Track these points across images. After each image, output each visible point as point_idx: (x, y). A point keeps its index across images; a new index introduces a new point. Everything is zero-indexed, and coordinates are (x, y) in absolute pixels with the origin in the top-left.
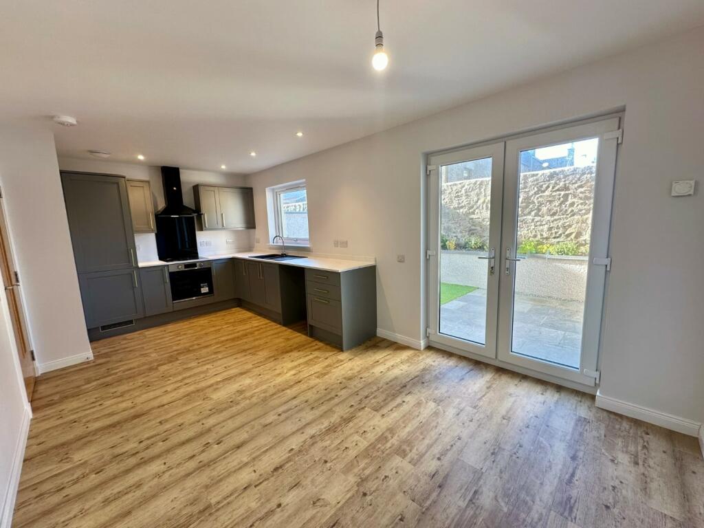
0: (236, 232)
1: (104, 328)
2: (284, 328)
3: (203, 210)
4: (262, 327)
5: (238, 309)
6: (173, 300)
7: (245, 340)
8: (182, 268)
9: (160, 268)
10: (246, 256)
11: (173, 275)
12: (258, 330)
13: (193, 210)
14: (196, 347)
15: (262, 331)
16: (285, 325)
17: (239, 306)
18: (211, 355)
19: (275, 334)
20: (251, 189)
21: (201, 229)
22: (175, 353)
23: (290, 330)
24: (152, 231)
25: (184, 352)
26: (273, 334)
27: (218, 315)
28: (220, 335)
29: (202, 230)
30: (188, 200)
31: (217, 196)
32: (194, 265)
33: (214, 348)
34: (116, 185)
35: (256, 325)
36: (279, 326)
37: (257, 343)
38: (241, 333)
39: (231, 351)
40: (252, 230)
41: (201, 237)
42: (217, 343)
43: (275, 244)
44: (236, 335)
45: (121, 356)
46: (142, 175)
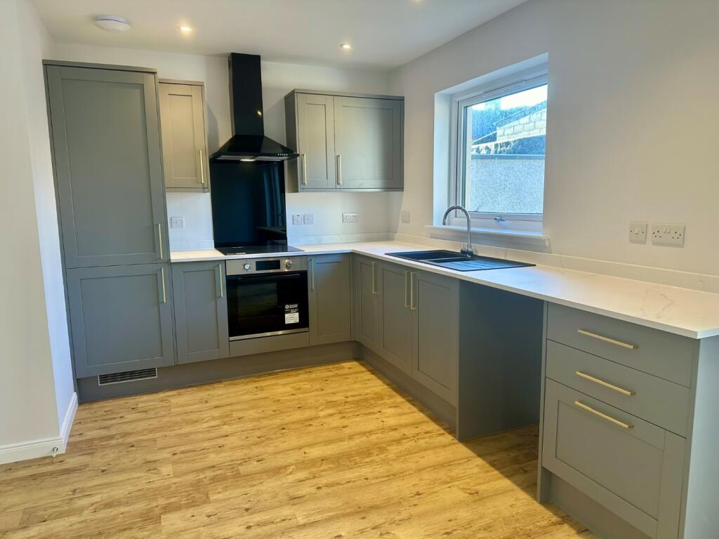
0: (361, 196)
1: (104, 378)
2: (463, 450)
3: (301, 148)
4: (406, 431)
5: (354, 364)
6: (231, 335)
7: (365, 471)
8: (251, 269)
9: (212, 265)
10: (379, 250)
11: (234, 283)
12: (398, 441)
13: (282, 147)
14: (253, 466)
15: (407, 445)
16: (465, 439)
17: (356, 359)
18: (281, 505)
19: (442, 465)
20: (402, 99)
21: (295, 190)
22: (209, 474)
23: (479, 461)
24: (204, 189)
25: (225, 478)
26: (435, 467)
27: (313, 376)
28: (309, 439)
29: (297, 191)
30: (273, 128)
31: (330, 117)
32: (276, 264)
33: (291, 478)
34: (137, 92)
35: (392, 422)
36: (448, 438)
37: (393, 489)
38: (358, 441)
39: (328, 503)
40: (395, 194)
41: (295, 205)
42: (301, 465)
43: (446, 227)
44: (345, 446)
45: (111, 455)
46: (191, 70)
